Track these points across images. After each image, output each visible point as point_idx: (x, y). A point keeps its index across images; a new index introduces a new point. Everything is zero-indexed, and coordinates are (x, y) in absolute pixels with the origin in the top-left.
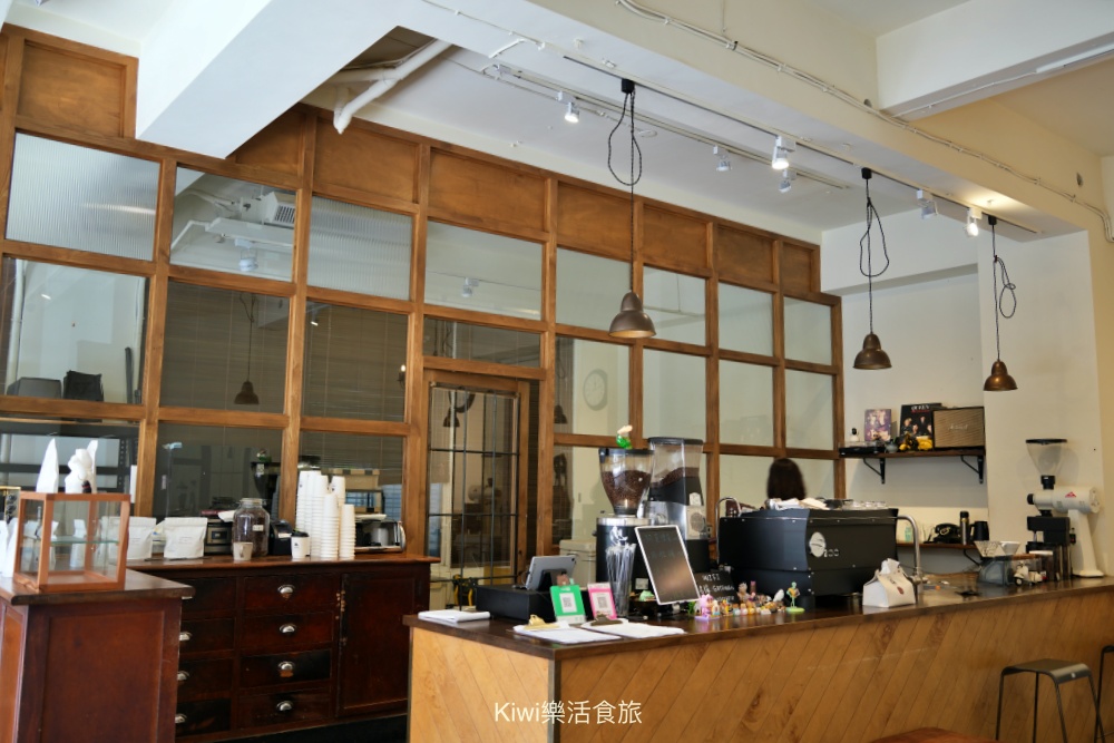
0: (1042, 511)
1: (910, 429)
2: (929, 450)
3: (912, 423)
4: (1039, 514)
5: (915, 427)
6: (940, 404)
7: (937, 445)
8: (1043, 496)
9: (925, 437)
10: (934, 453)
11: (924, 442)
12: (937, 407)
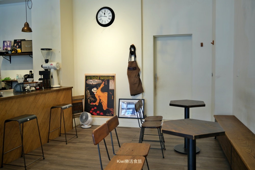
0: (45, 69)
1: (16, 47)
2: (20, 53)
3: (17, 45)
4: (44, 70)
5: (17, 46)
6: (25, 40)
7: (22, 52)
8: (45, 65)
9: (19, 49)
10: (21, 54)
11: (19, 50)
12: (24, 40)
